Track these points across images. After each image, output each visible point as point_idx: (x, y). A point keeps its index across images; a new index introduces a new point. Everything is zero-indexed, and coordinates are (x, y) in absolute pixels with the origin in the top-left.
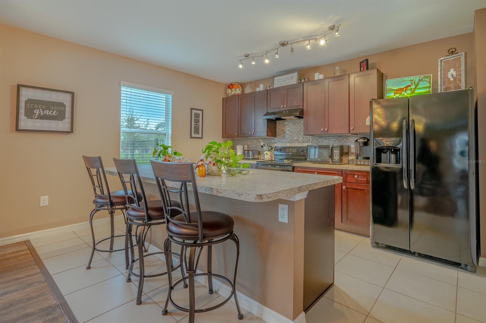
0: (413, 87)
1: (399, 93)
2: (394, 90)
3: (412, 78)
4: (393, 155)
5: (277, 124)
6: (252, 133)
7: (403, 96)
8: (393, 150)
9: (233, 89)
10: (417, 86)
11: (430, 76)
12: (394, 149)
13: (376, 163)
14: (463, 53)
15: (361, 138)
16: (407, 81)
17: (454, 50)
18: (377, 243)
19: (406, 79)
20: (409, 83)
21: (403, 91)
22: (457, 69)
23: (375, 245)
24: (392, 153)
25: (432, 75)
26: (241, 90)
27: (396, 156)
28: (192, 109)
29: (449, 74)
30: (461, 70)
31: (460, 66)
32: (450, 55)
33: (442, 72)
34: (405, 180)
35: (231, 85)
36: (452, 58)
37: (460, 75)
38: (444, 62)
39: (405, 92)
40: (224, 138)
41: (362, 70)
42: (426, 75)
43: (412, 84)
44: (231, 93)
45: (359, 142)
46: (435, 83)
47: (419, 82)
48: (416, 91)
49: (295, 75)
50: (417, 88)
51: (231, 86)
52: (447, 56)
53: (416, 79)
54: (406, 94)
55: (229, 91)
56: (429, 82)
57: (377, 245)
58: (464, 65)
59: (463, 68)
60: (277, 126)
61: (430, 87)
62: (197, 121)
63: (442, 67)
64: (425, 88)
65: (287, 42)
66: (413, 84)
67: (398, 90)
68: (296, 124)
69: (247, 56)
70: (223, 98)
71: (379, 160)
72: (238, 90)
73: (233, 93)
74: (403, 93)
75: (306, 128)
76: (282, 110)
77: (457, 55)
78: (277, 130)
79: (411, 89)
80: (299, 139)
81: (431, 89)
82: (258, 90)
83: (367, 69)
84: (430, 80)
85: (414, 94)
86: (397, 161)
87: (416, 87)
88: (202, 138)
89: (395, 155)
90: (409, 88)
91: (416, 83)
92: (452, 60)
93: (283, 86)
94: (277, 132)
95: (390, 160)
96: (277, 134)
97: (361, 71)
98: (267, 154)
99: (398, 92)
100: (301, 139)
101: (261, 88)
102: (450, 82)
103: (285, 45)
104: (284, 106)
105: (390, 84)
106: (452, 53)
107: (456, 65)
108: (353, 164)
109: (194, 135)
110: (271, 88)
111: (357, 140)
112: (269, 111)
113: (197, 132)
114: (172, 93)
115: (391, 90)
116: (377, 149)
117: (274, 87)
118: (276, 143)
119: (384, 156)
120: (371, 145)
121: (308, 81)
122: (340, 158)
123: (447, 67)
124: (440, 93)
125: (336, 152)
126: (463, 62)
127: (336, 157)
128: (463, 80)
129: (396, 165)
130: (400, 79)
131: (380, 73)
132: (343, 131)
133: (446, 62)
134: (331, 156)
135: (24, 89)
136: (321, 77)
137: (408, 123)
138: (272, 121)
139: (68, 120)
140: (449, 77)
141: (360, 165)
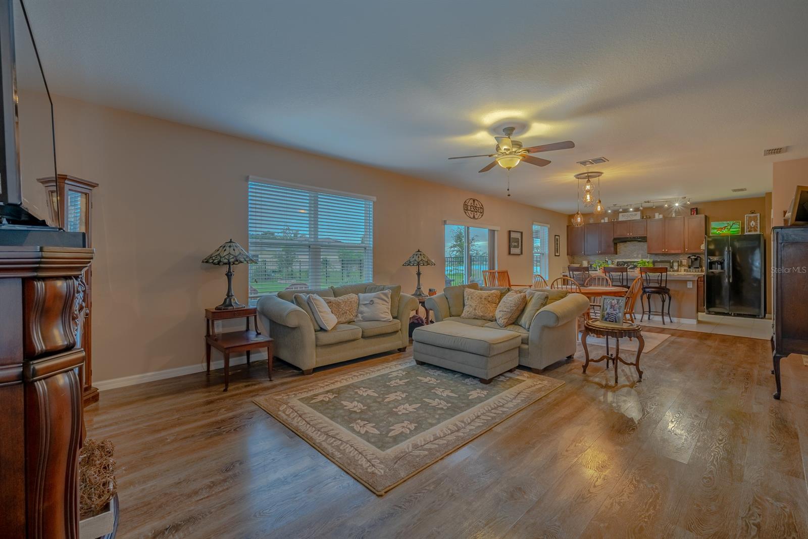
0: (729, 227)
1: (720, 231)
2: (716, 229)
3: (728, 222)
4: (719, 265)
7: (723, 233)
8: (719, 263)
13: (709, 270)
14: (759, 214)
16: (725, 224)
17: (754, 211)
19: (725, 222)
20: (727, 225)
22: (756, 221)
25: (740, 220)
27: (722, 266)
28: (555, 236)
29: (751, 224)
31: (757, 220)
33: (747, 221)
34: (727, 278)
36: (752, 215)
37: (757, 225)
38: (748, 217)
39: (724, 230)
40: (568, 256)
42: (737, 221)
45: (691, 258)
46: (743, 224)
47: (733, 225)
48: (731, 230)
49: (640, 214)
52: (750, 214)
53: (731, 223)
56: (739, 225)
57: (709, 313)
59: (759, 221)
60: (618, 247)
61: (739, 228)
62: (557, 244)
63: (747, 219)
64: (736, 228)
65: (651, 201)
67: (720, 229)
70: (567, 226)
71: (711, 268)
74: (722, 230)
75: (649, 249)
76: (628, 236)
77: (756, 214)
78: (618, 250)
81: (740, 229)
82: (603, 221)
83: (697, 214)
84: (739, 223)
85: (729, 232)
86: (722, 268)
87: (731, 228)
88: (559, 256)
90: (727, 228)
91: (731, 225)
92: (753, 217)
93: (628, 220)
95: (717, 268)
96: (618, 252)
97: (691, 215)
101: (606, 220)
102: (751, 228)
103: (648, 202)
104: (630, 234)
105: (714, 224)
106: (753, 213)
107: (755, 219)
108: (687, 272)
109: (556, 254)
110: (616, 220)
111: (689, 257)
112: (615, 237)
113: (557, 252)
114: (549, 226)
115: (714, 228)
116: (710, 262)
117: (620, 220)
118: (617, 259)
119: (713, 266)
120: (705, 260)
121: (650, 218)
122: (678, 268)
123: (750, 220)
124: (746, 234)
125: (676, 265)
126: (759, 218)
127: (676, 268)
128: (759, 227)
129: (722, 271)
130: (721, 222)
131: (706, 217)
132: (679, 251)
133: (750, 217)
134: (672, 267)
135: (512, 232)
136: (661, 216)
137: (729, 248)
138: (615, 244)
139: (520, 247)
140: (751, 225)
141: (693, 272)
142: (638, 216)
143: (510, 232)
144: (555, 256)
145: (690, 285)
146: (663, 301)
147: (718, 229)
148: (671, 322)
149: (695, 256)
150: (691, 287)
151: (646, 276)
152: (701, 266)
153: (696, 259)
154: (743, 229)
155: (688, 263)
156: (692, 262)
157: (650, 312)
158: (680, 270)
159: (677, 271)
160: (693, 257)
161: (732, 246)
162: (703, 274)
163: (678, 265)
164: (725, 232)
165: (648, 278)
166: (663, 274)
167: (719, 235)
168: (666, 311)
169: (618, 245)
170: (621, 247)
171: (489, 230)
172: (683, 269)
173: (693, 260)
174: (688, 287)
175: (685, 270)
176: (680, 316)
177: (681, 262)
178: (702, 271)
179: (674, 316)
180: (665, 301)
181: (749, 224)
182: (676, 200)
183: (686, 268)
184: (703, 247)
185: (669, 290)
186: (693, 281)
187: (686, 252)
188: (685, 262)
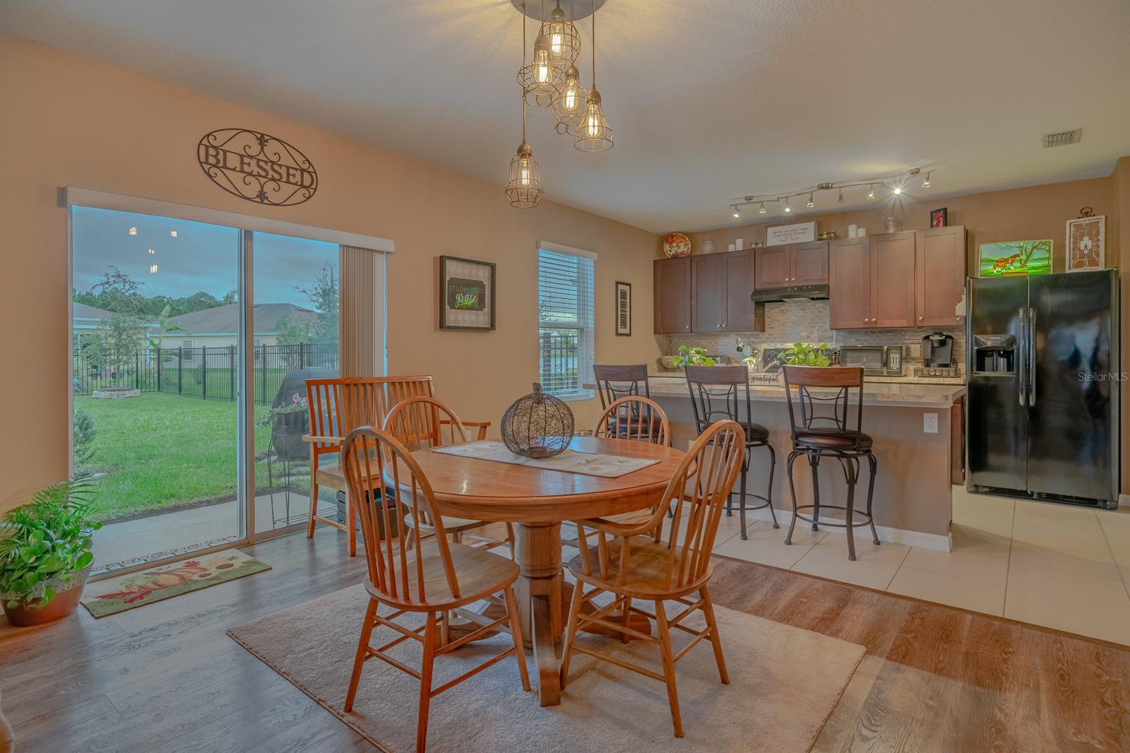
0: (1024, 257)
1: (1002, 266)
2: (992, 261)
3: (1021, 244)
4: (1002, 359)
5: (766, 310)
6: (724, 325)
7: (1009, 271)
8: (1002, 353)
9: (674, 244)
10: (1030, 256)
11: (1050, 243)
12: (1004, 351)
13: (977, 371)
14: (1103, 217)
15: (935, 334)
16: (1013, 247)
17: (1089, 211)
18: (977, 486)
19: (1013, 244)
20: (1018, 252)
21: (1007, 262)
22: (1094, 237)
23: (973, 489)
24: (1001, 356)
25: (1052, 241)
26: (690, 246)
27: (1008, 360)
28: (617, 283)
29: (1083, 244)
30: (1099, 240)
31: (1098, 234)
32: (1083, 217)
33: (1072, 240)
34: (1022, 394)
35: (672, 236)
36: (1085, 221)
37: (1098, 246)
38: (1074, 226)
39: (1012, 264)
40: (657, 335)
41: (935, 223)
42: (1044, 241)
43: (1022, 252)
44: (670, 251)
45: (932, 340)
46: (1059, 249)
47: (1032, 250)
48: (1028, 264)
49: (811, 226)
50: (1030, 258)
51: (669, 238)
52: (1079, 218)
53: (1028, 245)
54: (1013, 268)
55: (667, 247)
56: (1049, 251)
57: (976, 489)
58: (1103, 234)
59: (1102, 237)
60: (766, 313)
61: (1049, 259)
62: (624, 305)
63: (1072, 232)
64: (1042, 259)
65: (832, 184)
66: (1024, 254)
67: (1001, 262)
68: (804, 309)
69: (749, 199)
70: (655, 261)
71: (981, 367)
72: (682, 245)
73: (673, 252)
74: (1008, 265)
75: (834, 316)
76: (786, 285)
77: (1095, 218)
78: (766, 319)
79: (1021, 260)
80: (811, 336)
81: (1051, 262)
82: (731, 248)
83: (946, 224)
84: (1050, 248)
85: (1025, 269)
86: (1011, 366)
87: (1028, 258)
88: (630, 335)
89: (1006, 359)
90: (1018, 258)
91: (1028, 251)
92: (1087, 224)
93: (788, 245)
94: (766, 323)
95: (997, 367)
96: (766, 326)
97: (932, 227)
98: (750, 361)
99: (1000, 264)
100: (816, 334)
101: (739, 245)
102: (1082, 255)
103: (827, 188)
104: (790, 279)
105: (986, 251)
106: (1087, 214)
107: (1092, 232)
108: (922, 376)
109: (621, 331)
110: (760, 246)
111: (927, 338)
112: (759, 287)
113: (624, 324)
114: (595, 256)
115: (988, 261)
116: (978, 351)
117: (768, 245)
118: (764, 342)
119: (988, 361)
120: (964, 344)
121: (837, 237)
122: (901, 366)
123: (1079, 233)
124: (1068, 271)
125: (895, 357)
126: (1102, 230)
127: (895, 365)
128: (1102, 253)
129: (1009, 375)
130: (1003, 245)
131: (967, 233)
132: (904, 323)
133: (1078, 227)
134: (886, 364)
135: (448, 263)
136: (862, 232)
137: (1026, 313)
138: (760, 305)
139: (487, 309)
140: (1082, 248)
141: (935, 376)
142: (807, 234)
143: (442, 259)
144: (618, 334)
145: (931, 425)
146: (852, 481)
147: (998, 263)
148: (877, 542)
149: (941, 334)
150: (935, 430)
151: (802, 397)
152: (954, 361)
153: (942, 343)
154: (1059, 261)
155: (923, 351)
156: (933, 348)
157: (817, 505)
158: (906, 370)
159: (899, 373)
160: (937, 338)
161: (1035, 304)
162: (960, 381)
163: (901, 359)
164: (1014, 268)
165: (806, 400)
166: (850, 390)
167: (1002, 278)
168: (860, 503)
169: (767, 309)
170: (772, 312)
171: (340, 245)
172: (911, 367)
173: (936, 345)
174: (927, 430)
175: (916, 371)
176: (901, 524)
177: (908, 349)
178: (957, 375)
179: (884, 523)
180: (855, 481)
181: (1076, 247)
182: (895, 178)
183: (920, 366)
184: (961, 309)
185: (868, 440)
186: (940, 412)
187: (919, 324)
188: (916, 350)
